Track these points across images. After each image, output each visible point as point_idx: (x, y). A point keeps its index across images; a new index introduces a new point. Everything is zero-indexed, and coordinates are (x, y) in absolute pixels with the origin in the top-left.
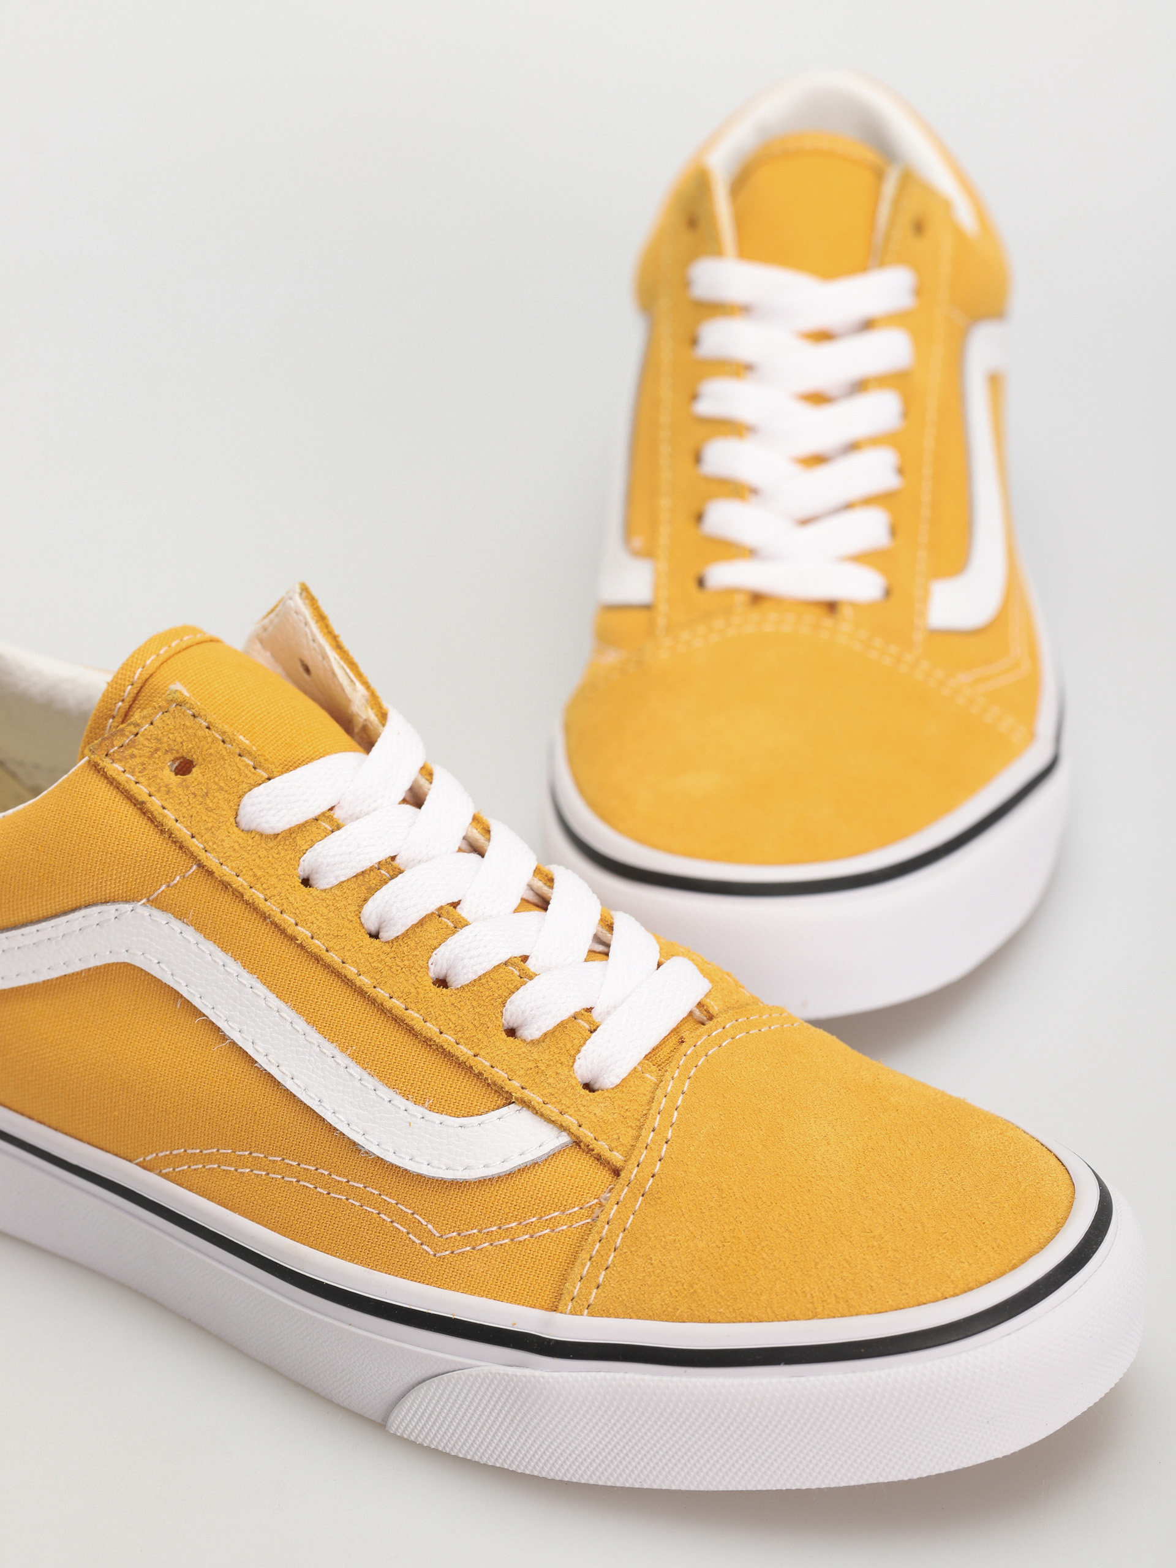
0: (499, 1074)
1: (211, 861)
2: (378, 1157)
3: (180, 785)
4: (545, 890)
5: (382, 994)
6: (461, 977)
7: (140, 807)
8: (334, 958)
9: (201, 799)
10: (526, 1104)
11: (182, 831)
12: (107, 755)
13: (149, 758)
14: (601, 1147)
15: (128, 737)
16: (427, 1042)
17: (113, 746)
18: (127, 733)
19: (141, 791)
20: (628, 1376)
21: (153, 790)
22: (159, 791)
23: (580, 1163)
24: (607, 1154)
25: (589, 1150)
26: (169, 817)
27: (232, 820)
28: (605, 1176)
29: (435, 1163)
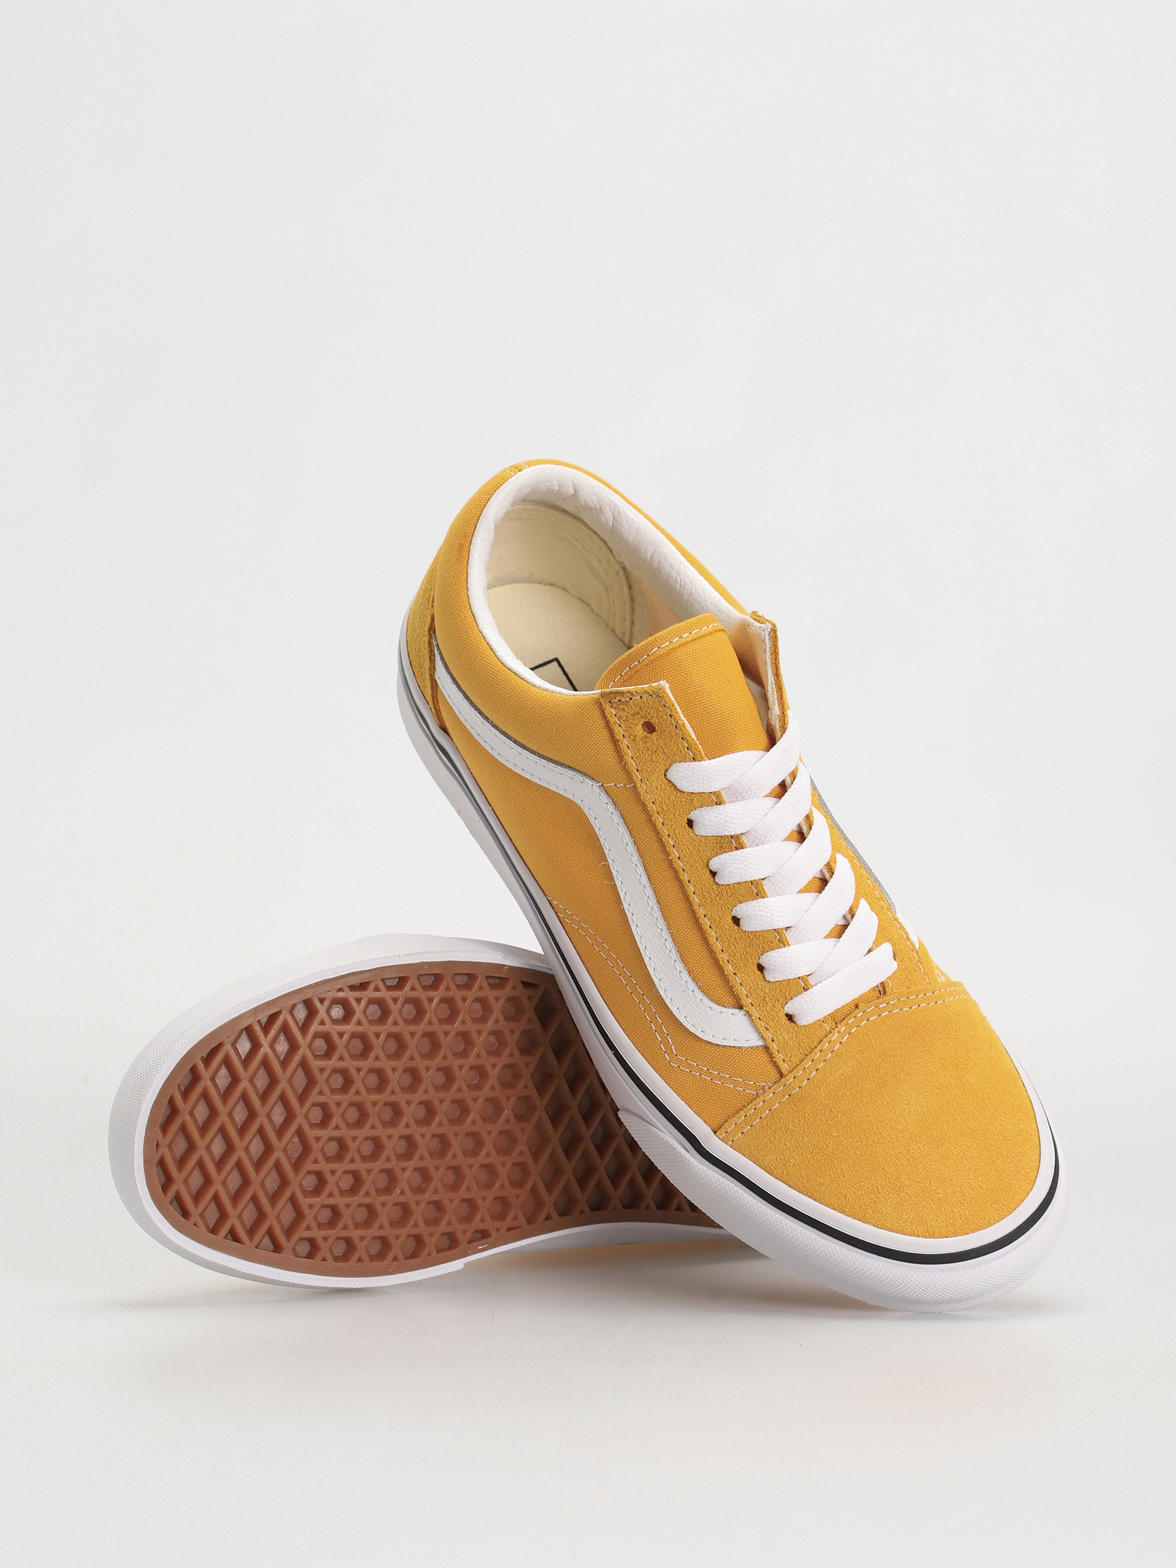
0: (742, 992)
1: (642, 788)
2: (661, 996)
3: (642, 739)
4: (827, 876)
5: (700, 912)
6: (747, 926)
7: (615, 742)
8: (685, 877)
9: (650, 753)
10: (750, 1016)
11: (632, 765)
12: (610, 702)
13: (632, 715)
14: (779, 1058)
15: (625, 698)
16: (711, 952)
17: (615, 699)
18: (625, 696)
19: (619, 732)
20: (736, 1188)
21: (626, 734)
22: (629, 737)
23: (765, 1058)
24: (780, 1063)
25: (771, 1056)
26: (629, 754)
27: (663, 772)
28: (774, 1074)
29: (689, 1019)
